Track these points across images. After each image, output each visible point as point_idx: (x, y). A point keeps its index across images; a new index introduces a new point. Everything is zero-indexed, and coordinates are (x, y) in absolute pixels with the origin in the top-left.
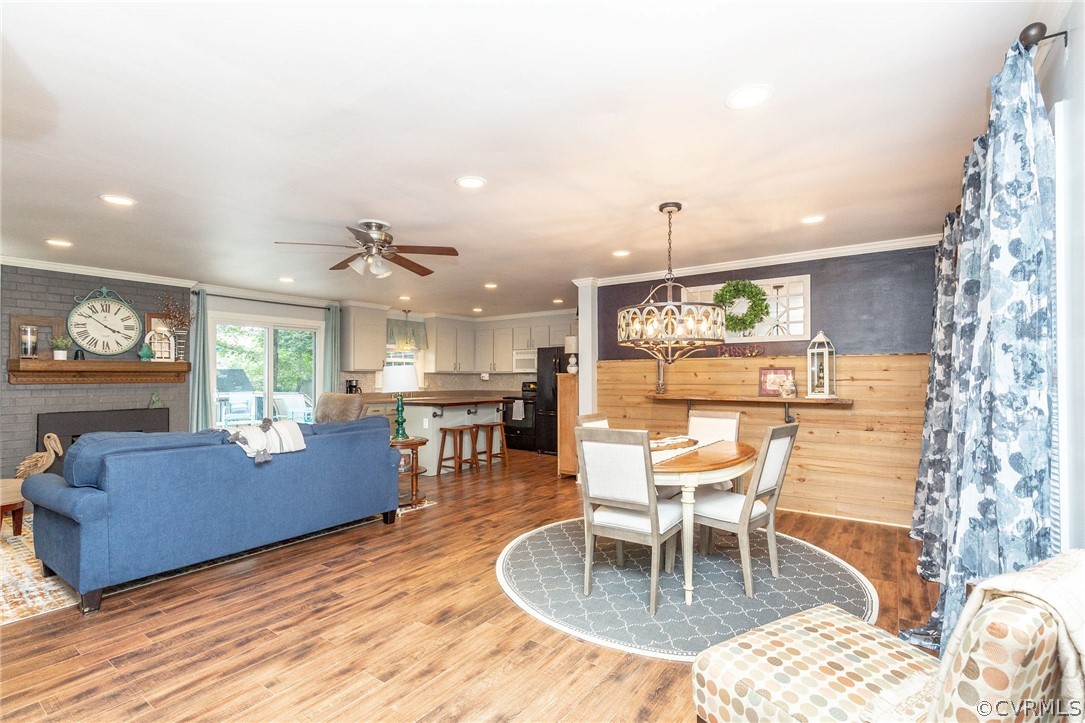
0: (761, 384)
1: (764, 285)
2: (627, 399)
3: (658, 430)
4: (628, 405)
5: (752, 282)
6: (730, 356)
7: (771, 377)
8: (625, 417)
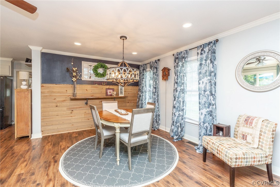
0: (107, 93)
1: (109, 66)
2: (58, 99)
3: (72, 110)
4: (58, 102)
5: (106, 64)
6: (98, 85)
7: (109, 91)
8: (57, 106)
